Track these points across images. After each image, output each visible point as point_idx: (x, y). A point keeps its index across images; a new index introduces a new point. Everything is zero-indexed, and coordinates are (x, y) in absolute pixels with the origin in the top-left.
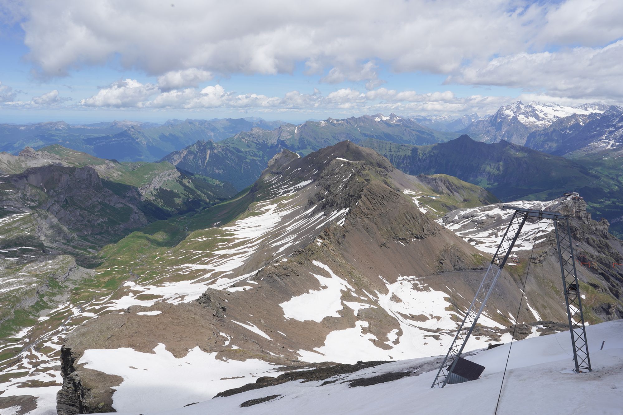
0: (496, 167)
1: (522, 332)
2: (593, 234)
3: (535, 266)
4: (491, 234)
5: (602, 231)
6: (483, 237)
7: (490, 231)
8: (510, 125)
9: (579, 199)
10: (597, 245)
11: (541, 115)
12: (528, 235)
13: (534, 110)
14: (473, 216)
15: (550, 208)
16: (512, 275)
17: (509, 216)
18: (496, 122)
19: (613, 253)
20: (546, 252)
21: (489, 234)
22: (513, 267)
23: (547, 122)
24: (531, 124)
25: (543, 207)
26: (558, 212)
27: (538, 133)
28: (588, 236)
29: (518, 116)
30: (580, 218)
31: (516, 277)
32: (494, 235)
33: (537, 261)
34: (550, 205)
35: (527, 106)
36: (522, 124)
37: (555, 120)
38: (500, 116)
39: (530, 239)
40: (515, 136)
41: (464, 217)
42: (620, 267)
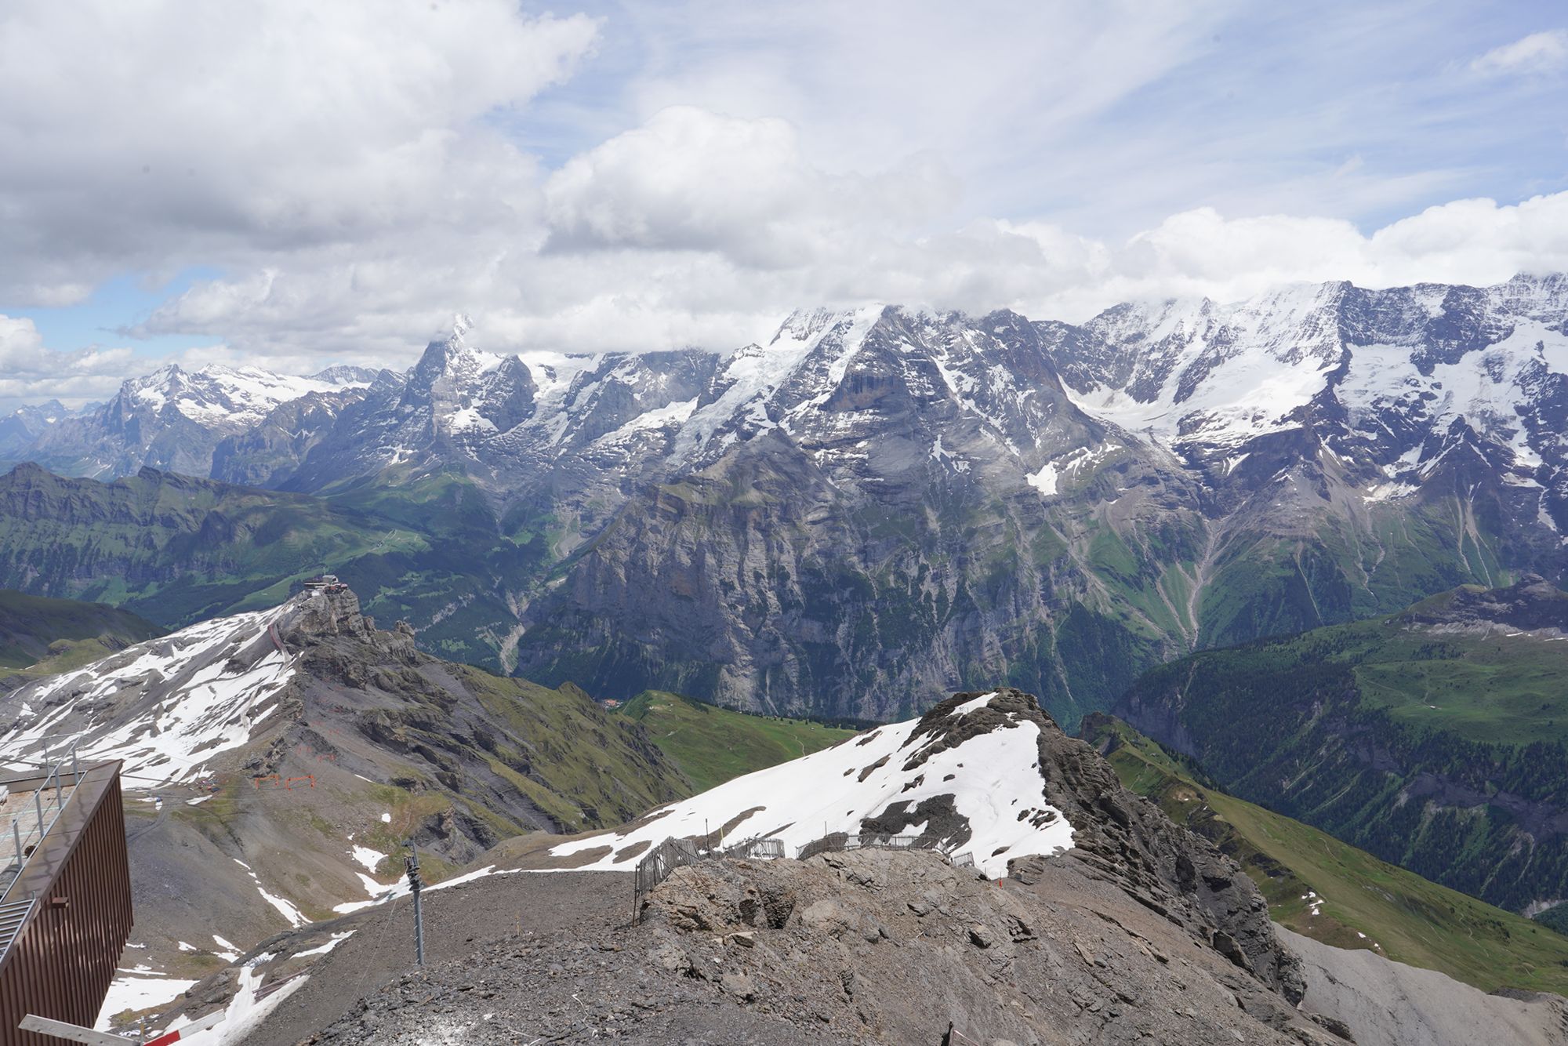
0: (142, 540)
1: (217, 996)
2: (386, 663)
3: (262, 782)
4: (139, 732)
5: (403, 651)
6: (116, 747)
7: (135, 724)
8: (161, 428)
9: (339, 590)
10: (399, 685)
11: (236, 398)
12: (236, 707)
13: (215, 387)
14: (76, 694)
15: (277, 624)
16: (203, 830)
17: (182, 667)
18: (120, 420)
19: (433, 694)
20: (281, 741)
21: (133, 731)
22: (204, 806)
23: (254, 415)
24: (216, 420)
25: (262, 627)
26: (297, 630)
27: (237, 442)
28: (376, 670)
29: (179, 403)
30: (351, 633)
31: (216, 829)
32: (148, 732)
33: (263, 770)
34: (277, 617)
35: (196, 377)
36: (192, 422)
37: (272, 407)
38: (129, 405)
39: (239, 717)
40: (181, 453)
41: (49, 704)
42: (452, 720)
